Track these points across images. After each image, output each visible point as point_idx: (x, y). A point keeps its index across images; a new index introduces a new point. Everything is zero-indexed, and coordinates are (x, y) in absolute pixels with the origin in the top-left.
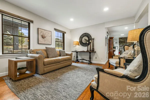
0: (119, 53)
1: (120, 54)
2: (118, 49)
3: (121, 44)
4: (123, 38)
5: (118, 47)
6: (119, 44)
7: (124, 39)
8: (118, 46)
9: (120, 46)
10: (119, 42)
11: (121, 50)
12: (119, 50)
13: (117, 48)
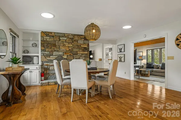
0: (42, 75)
1: (43, 78)
2: (40, 64)
3: (47, 50)
4: (51, 33)
5: (38, 56)
6: (42, 50)
7: (53, 36)
8: (40, 55)
9: (44, 55)
10: (41, 44)
11: (46, 66)
12: (42, 65)
13: (35, 59)
